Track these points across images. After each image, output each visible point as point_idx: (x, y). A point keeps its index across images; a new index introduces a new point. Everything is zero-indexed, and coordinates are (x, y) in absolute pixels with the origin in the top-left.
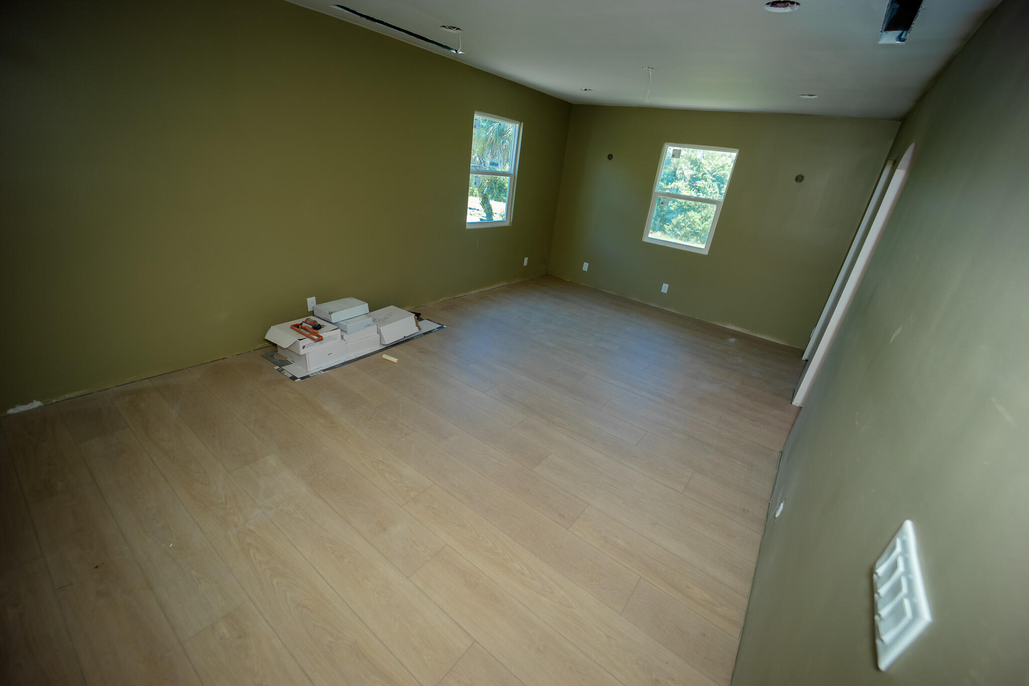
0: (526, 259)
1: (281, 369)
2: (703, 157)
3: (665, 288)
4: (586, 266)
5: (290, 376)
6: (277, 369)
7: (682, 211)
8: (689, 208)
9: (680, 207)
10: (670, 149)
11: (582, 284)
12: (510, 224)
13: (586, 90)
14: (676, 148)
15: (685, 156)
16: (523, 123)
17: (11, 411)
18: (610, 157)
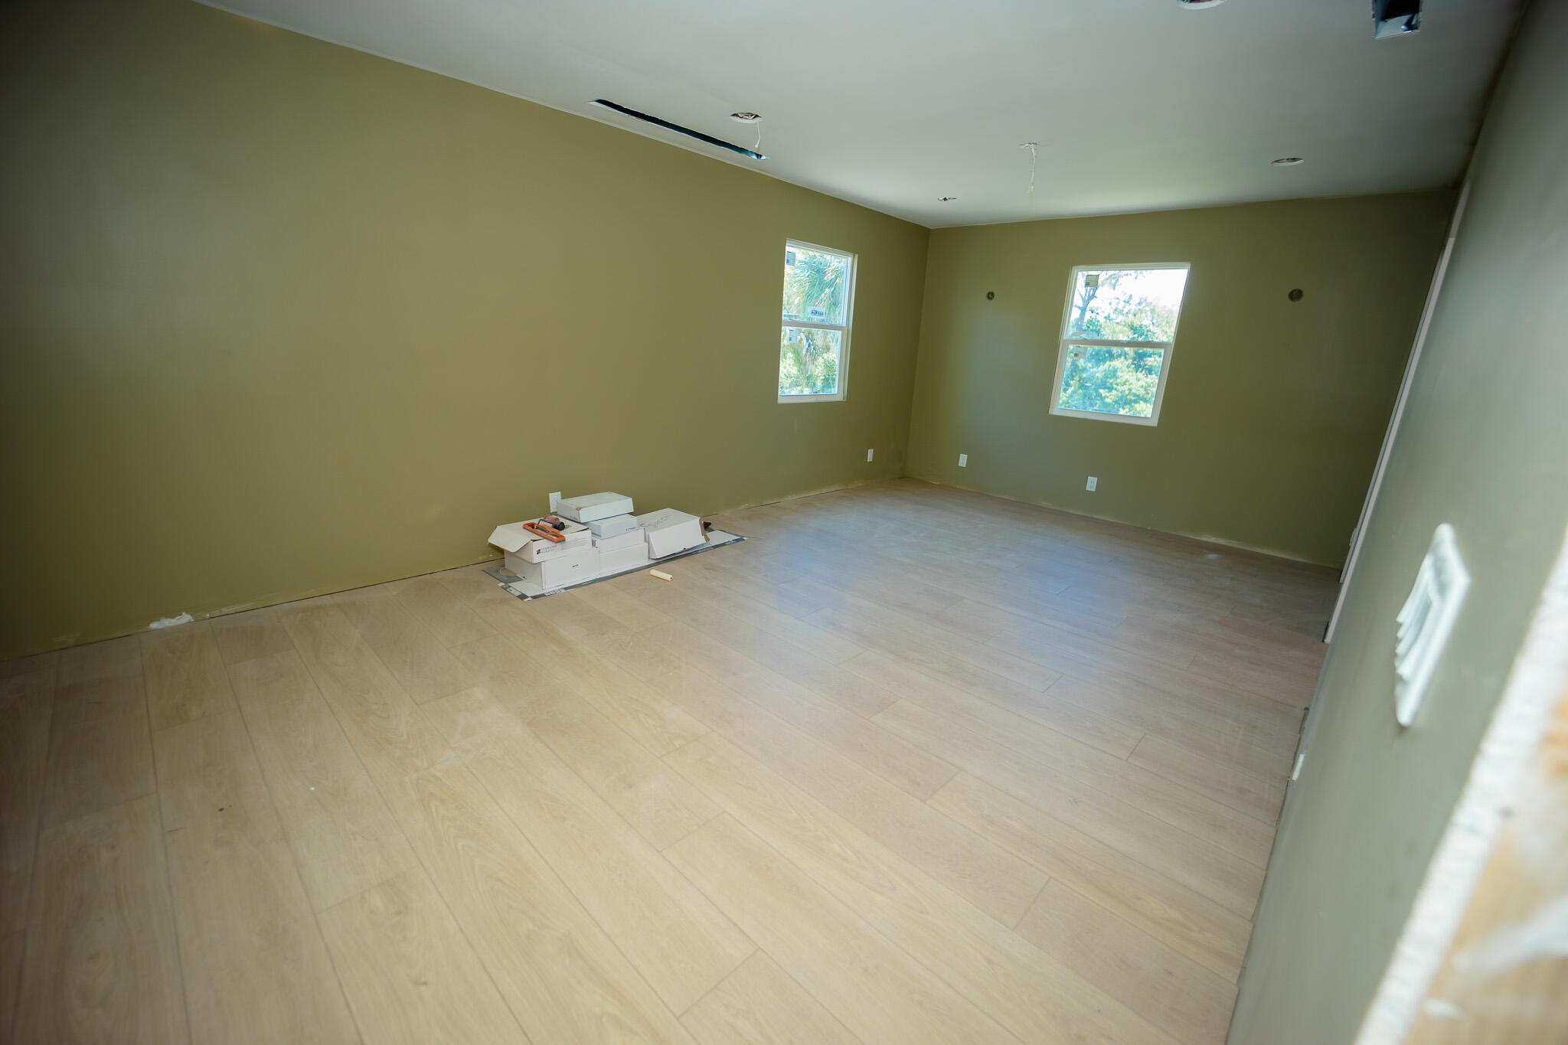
0: (870, 452)
1: (507, 586)
2: (1153, 323)
3: (1092, 484)
4: (963, 460)
5: (518, 594)
6: (502, 587)
7: (1125, 404)
8: (1136, 398)
9: (1121, 398)
10: (1080, 277)
11: (958, 487)
12: (844, 398)
13: (945, 199)
14: (1091, 273)
15: (1123, 323)
16: (857, 256)
17: (154, 625)
18: (990, 296)
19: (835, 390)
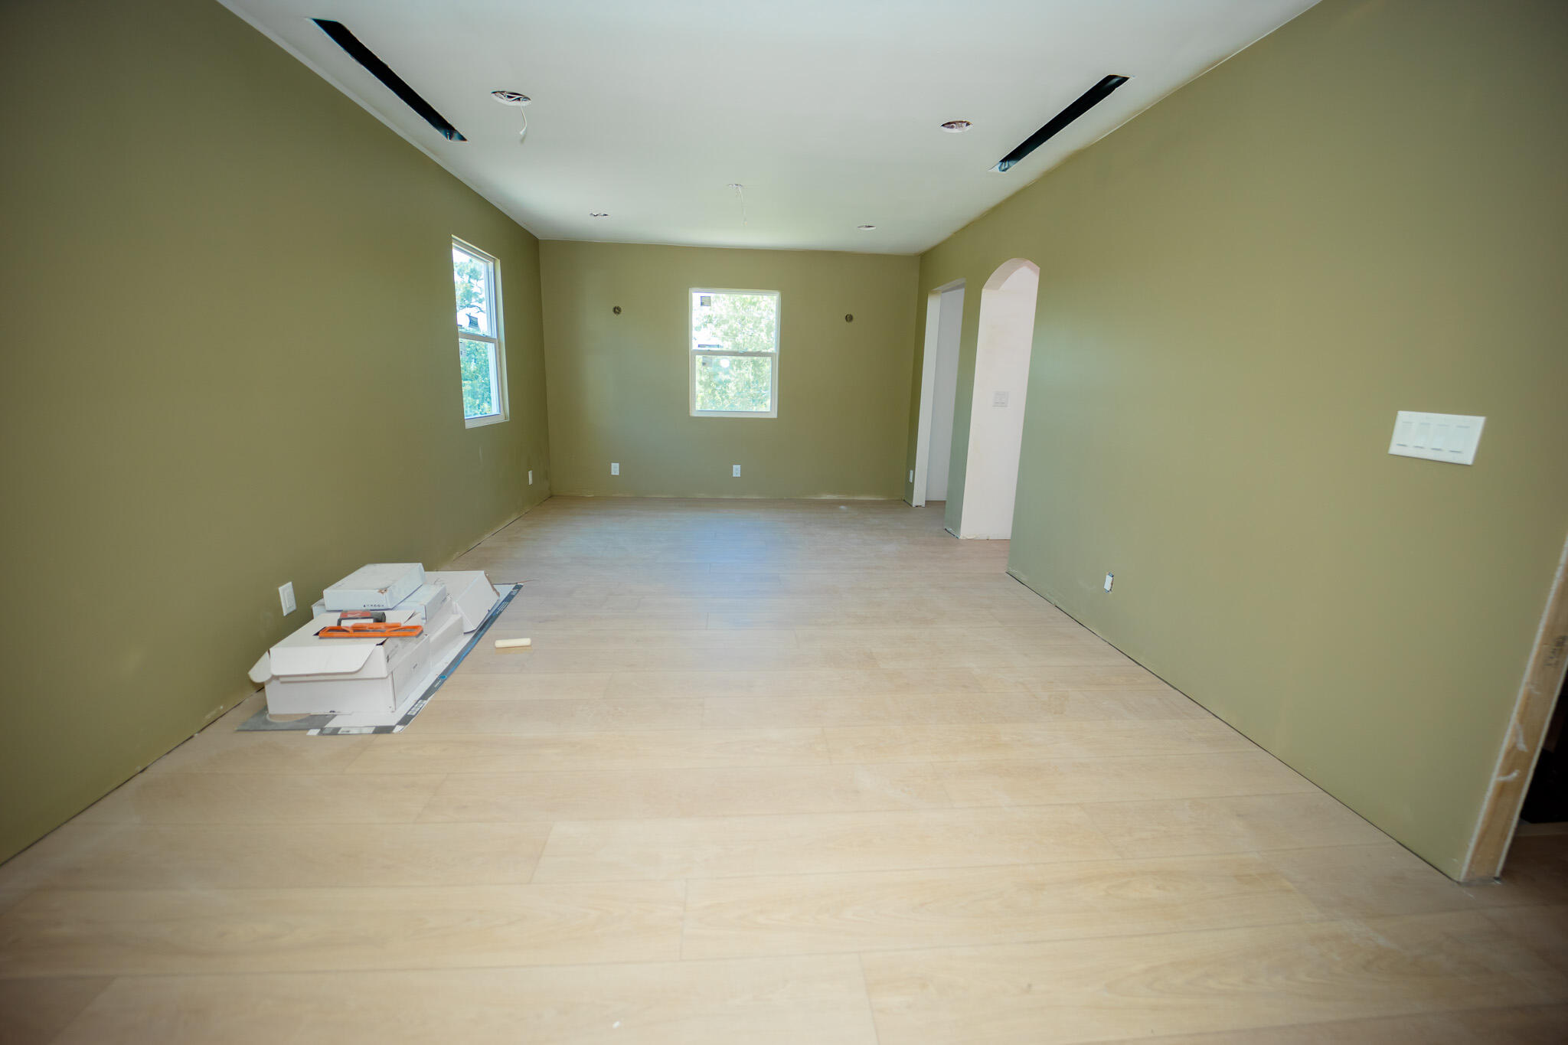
0: (530, 474)
3: (737, 471)
4: (615, 469)
10: (696, 297)
11: (613, 496)
12: (506, 418)
13: (595, 215)
14: (703, 295)
16: (499, 262)
18: (617, 310)
19: (495, 410)
